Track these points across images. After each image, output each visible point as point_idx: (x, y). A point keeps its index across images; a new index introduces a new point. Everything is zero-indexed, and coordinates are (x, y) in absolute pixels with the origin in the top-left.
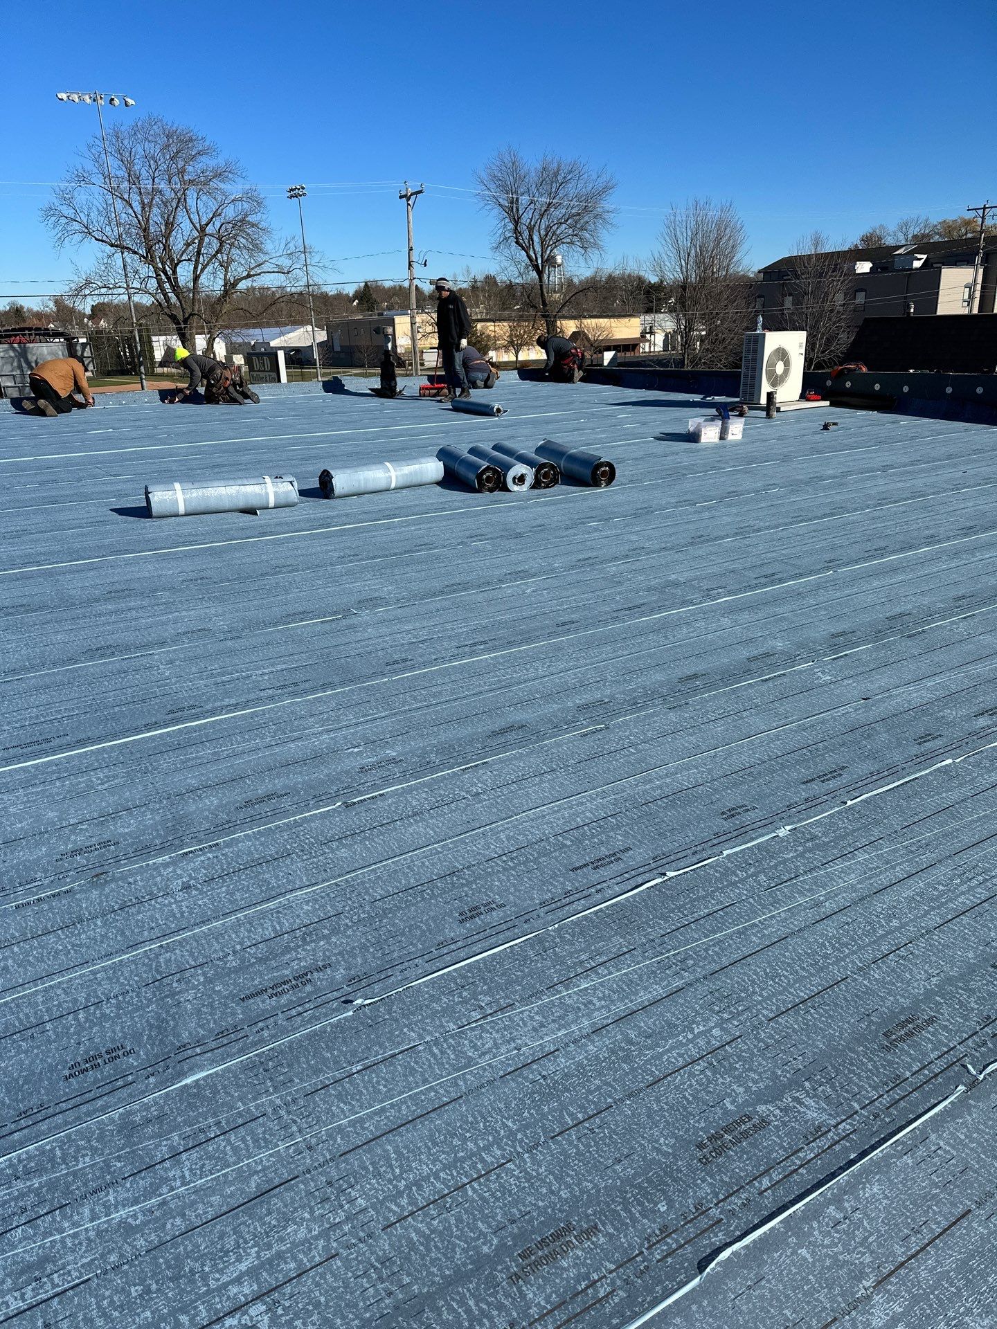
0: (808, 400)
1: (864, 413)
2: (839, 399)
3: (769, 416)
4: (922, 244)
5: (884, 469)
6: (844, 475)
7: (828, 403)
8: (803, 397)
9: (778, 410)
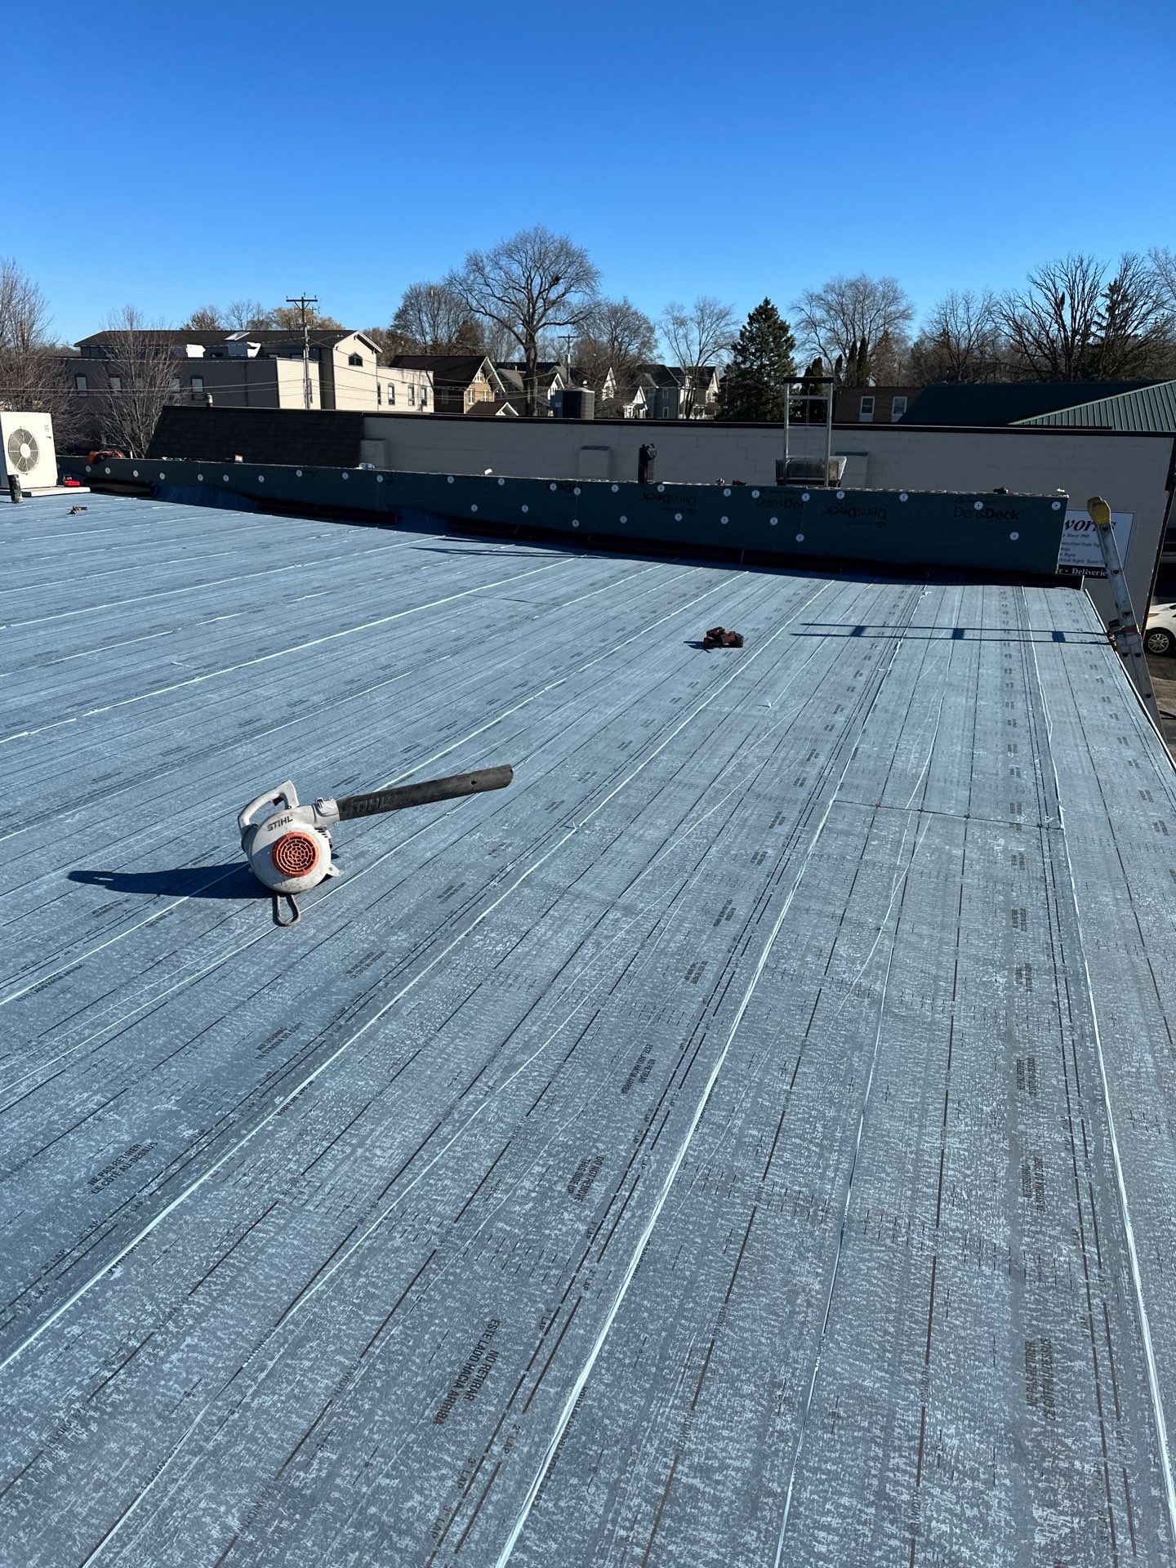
0: (67, 486)
1: (123, 499)
2: (100, 485)
3: (15, 501)
4: (258, 332)
5: (109, 548)
6: (65, 553)
7: (88, 489)
8: (60, 482)
9: (27, 495)
